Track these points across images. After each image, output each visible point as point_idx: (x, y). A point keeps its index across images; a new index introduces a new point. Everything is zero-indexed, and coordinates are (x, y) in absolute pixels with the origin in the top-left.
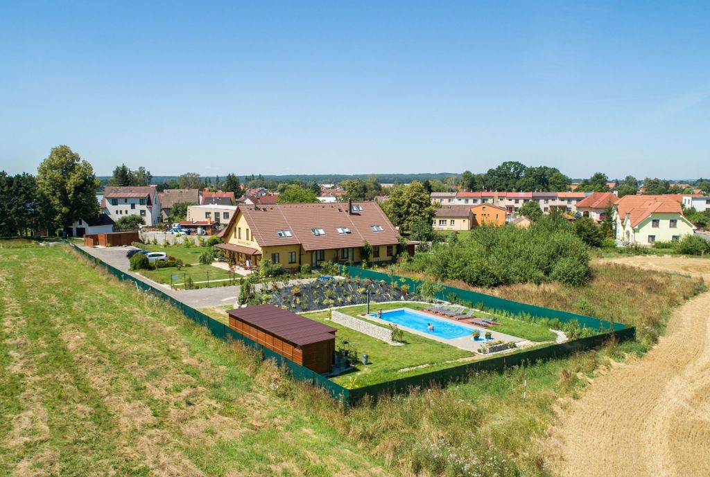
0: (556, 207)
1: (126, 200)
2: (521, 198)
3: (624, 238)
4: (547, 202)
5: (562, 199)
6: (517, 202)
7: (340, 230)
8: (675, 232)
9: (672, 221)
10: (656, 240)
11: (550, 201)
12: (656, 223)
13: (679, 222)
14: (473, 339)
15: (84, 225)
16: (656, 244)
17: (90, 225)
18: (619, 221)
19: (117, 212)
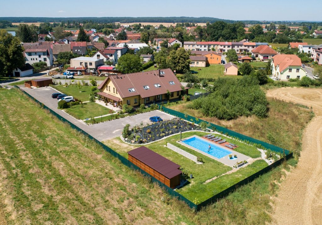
0: (242, 50)
1: (36, 53)
2: (226, 45)
3: (275, 75)
4: (238, 47)
5: (245, 46)
6: (224, 47)
7: (156, 86)
8: (298, 74)
9: (297, 69)
10: (290, 78)
11: (240, 47)
12: (290, 70)
13: (300, 70)
14: (229, 158)
15: (19, 70)
16: (290, 79)
17: (22, 70)
18: (274, 66)
19: (32, 59)
